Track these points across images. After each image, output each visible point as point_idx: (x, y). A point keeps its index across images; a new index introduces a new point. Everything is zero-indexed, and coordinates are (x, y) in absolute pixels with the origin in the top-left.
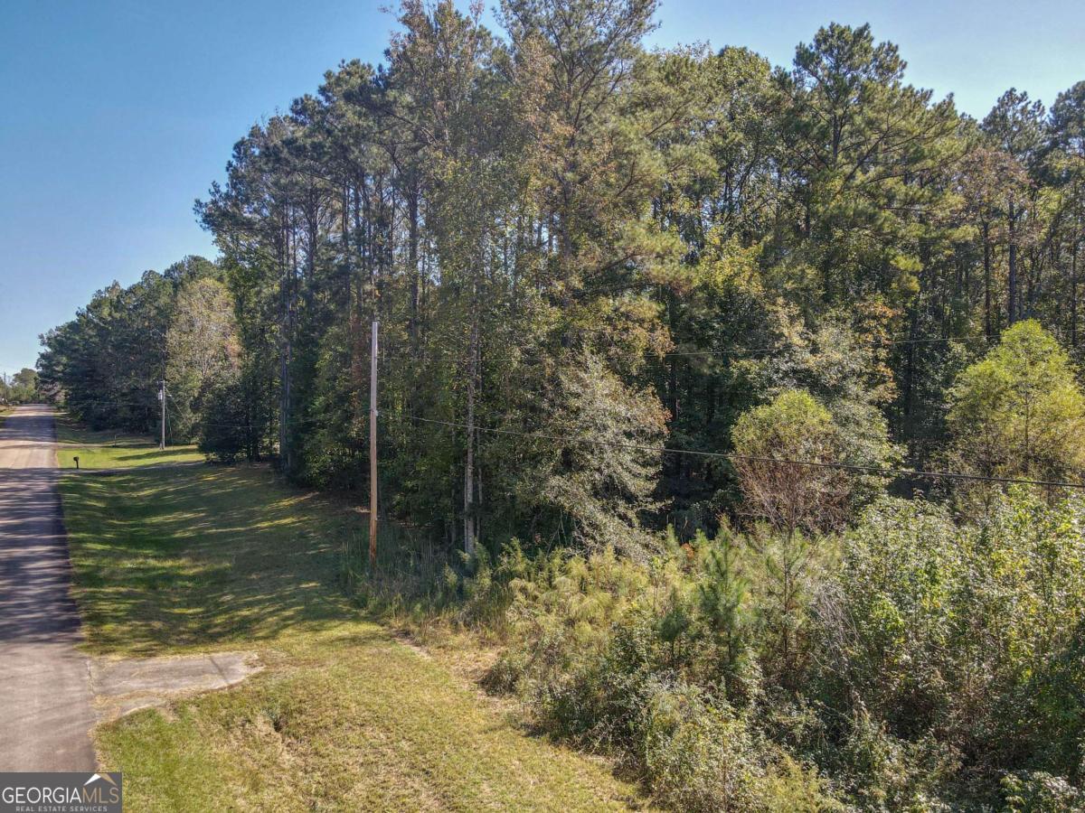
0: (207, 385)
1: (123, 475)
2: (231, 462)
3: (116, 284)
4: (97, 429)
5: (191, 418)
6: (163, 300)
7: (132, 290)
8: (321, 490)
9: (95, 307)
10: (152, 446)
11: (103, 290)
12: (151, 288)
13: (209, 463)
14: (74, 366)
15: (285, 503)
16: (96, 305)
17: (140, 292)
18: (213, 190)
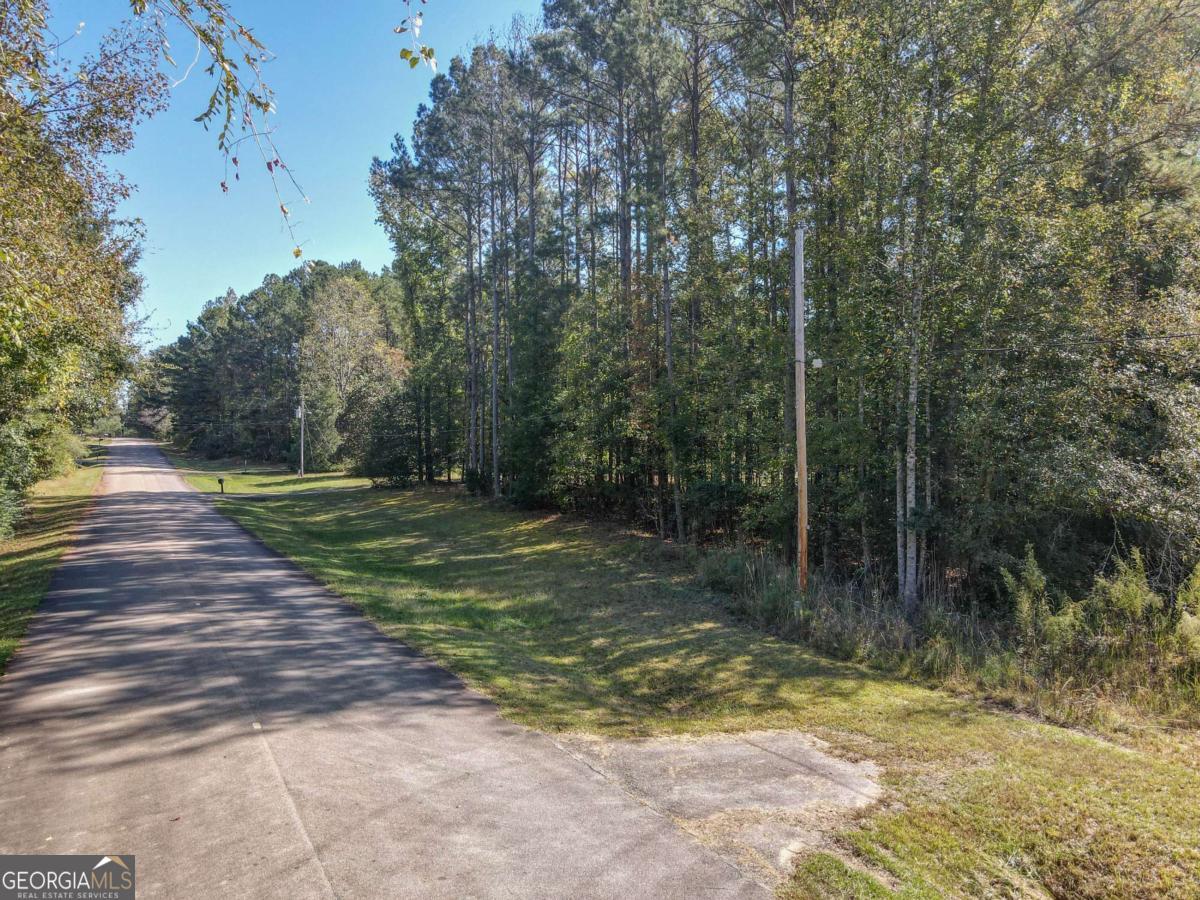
0: (355, 400)
1: (279, 501)
2: (404, 486)
3: (231, 292)
4: (212, 457)
5: (335, 440)
6: (290, 307)
7: (253, 297)
8: (564, 512)
9: (208, 319)
10: (286, 473)
11: (214, 300)
12: (274, 292)
13: (376, 488)
14: (185, 387)
15: (524, 527)
16: (209, 316)
17: (262, 299)
18: (395, 145)
